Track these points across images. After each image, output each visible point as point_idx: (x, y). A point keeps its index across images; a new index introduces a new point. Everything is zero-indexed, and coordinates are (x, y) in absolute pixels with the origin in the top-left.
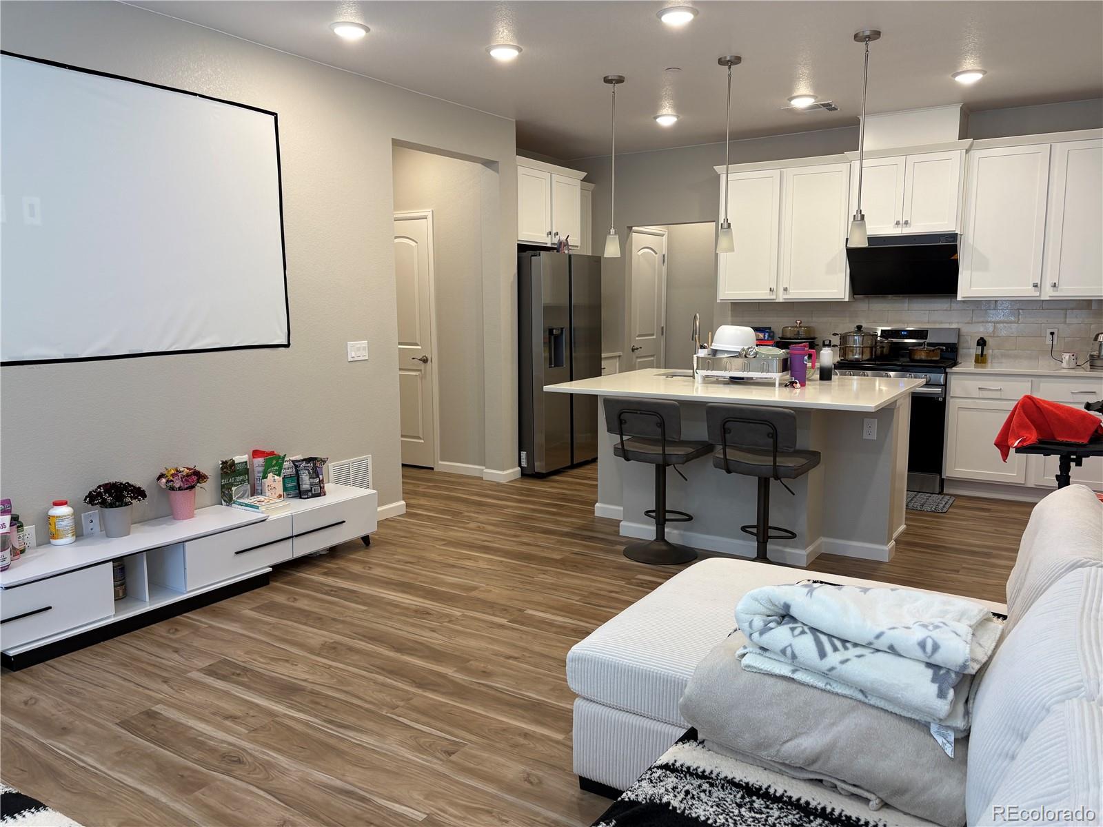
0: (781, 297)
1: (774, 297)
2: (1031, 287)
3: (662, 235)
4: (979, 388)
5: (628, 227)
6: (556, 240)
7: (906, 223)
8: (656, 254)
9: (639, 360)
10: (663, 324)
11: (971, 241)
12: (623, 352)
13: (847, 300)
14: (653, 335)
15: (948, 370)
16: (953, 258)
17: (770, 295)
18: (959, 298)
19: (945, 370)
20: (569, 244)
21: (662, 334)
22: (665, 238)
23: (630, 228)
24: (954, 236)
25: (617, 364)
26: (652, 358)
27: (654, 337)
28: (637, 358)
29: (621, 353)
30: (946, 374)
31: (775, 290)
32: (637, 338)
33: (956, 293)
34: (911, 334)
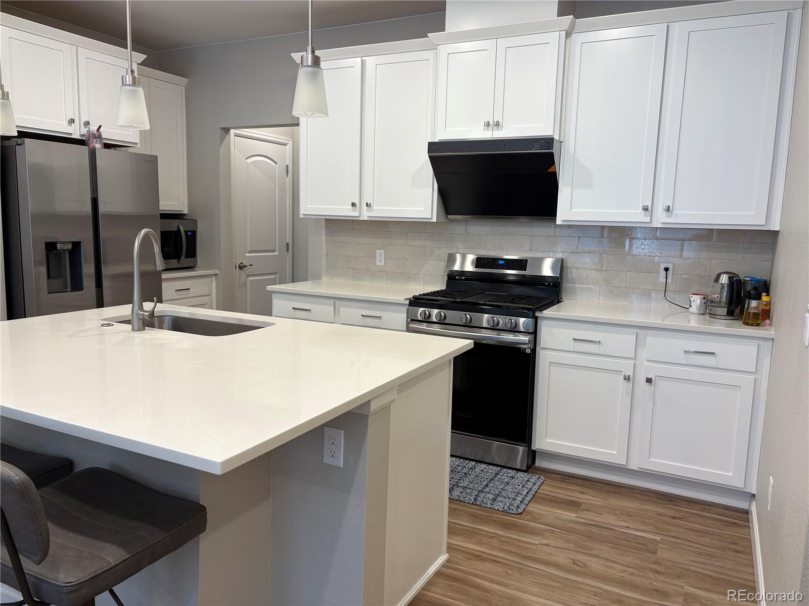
0: (366, 215)
1: (357, 214)
2: (640, 210)
3: (285, 145)
4: (574, 339)
5: (223, 129)
6: (84, 131)
7: (497, 124)
8: (276, 163)
9: (250, 279)
10: (289, 240)
11: (571, 150)
12: (220, 270)
13: (434, 220)
14: (274, 251)
15: (538, 314)
16: (550, 170)
17: (352, 211)
18: (559, 221)
19: (534, 313)
20: (103, 137)
21: (288, 250)
22: (289, 148)
23: (227, 130)
24: (548, 142)
25: (214, 283)
26: (274, 276)
27: (276, 253)
28: (248, 276)
29: (217, 272)
30: (536, 319)
31: (358, 205)
32: (247, 255)
33: (555, 215)
34: (511, 264)
